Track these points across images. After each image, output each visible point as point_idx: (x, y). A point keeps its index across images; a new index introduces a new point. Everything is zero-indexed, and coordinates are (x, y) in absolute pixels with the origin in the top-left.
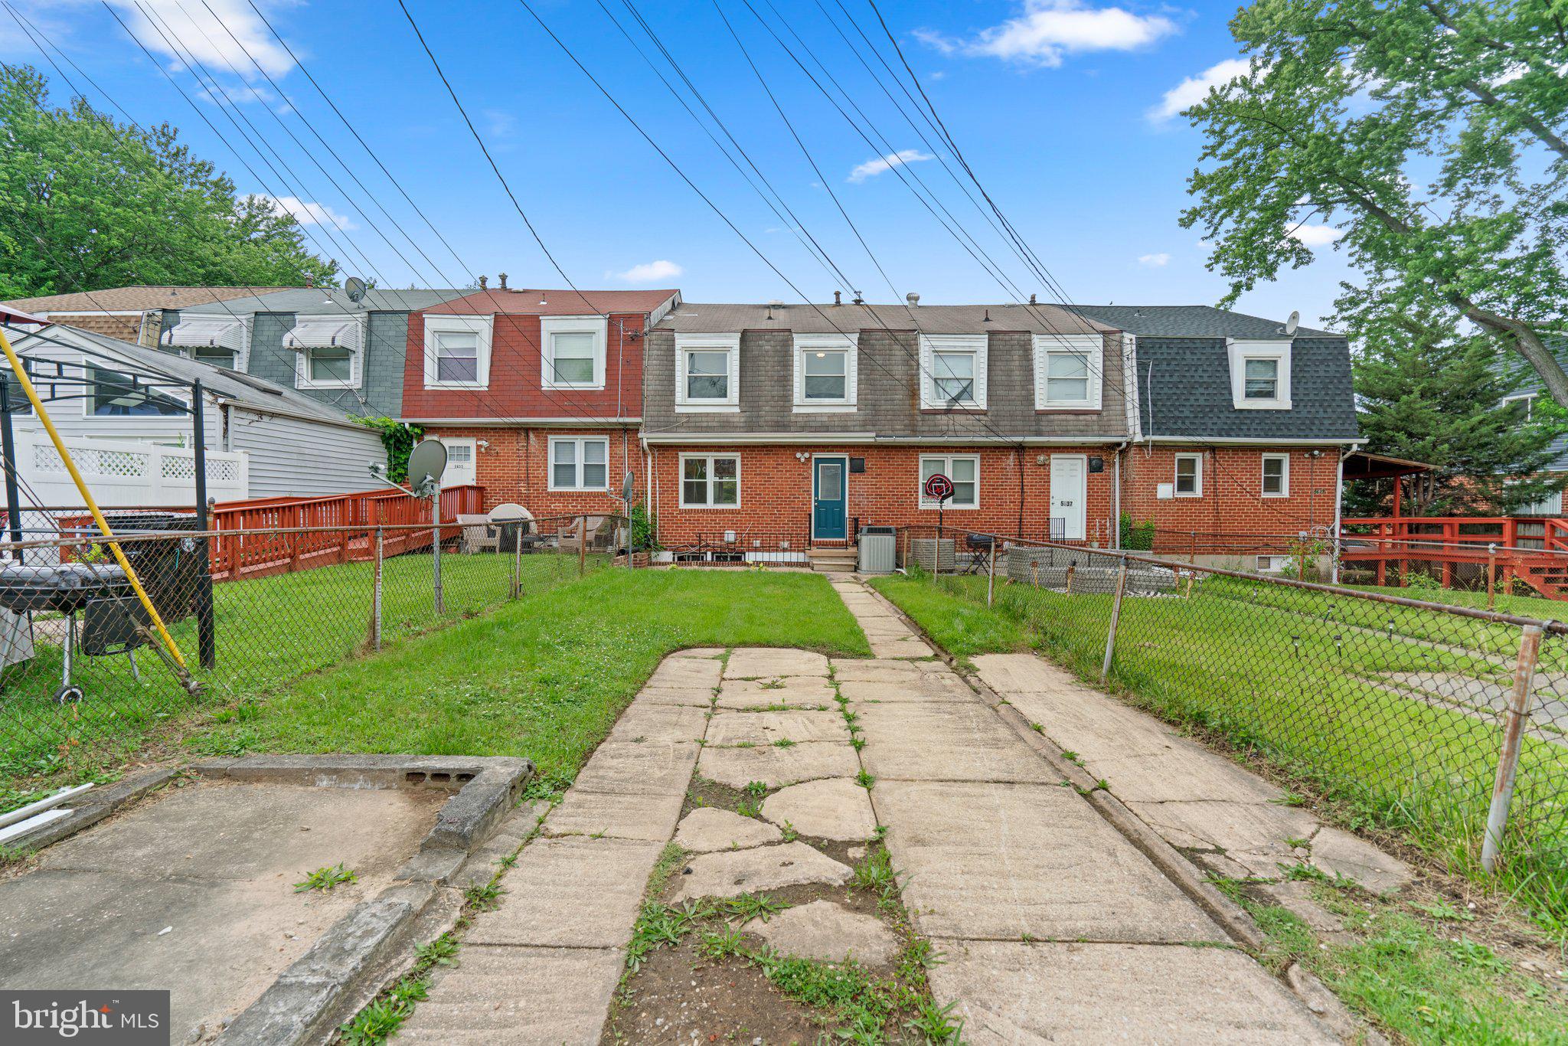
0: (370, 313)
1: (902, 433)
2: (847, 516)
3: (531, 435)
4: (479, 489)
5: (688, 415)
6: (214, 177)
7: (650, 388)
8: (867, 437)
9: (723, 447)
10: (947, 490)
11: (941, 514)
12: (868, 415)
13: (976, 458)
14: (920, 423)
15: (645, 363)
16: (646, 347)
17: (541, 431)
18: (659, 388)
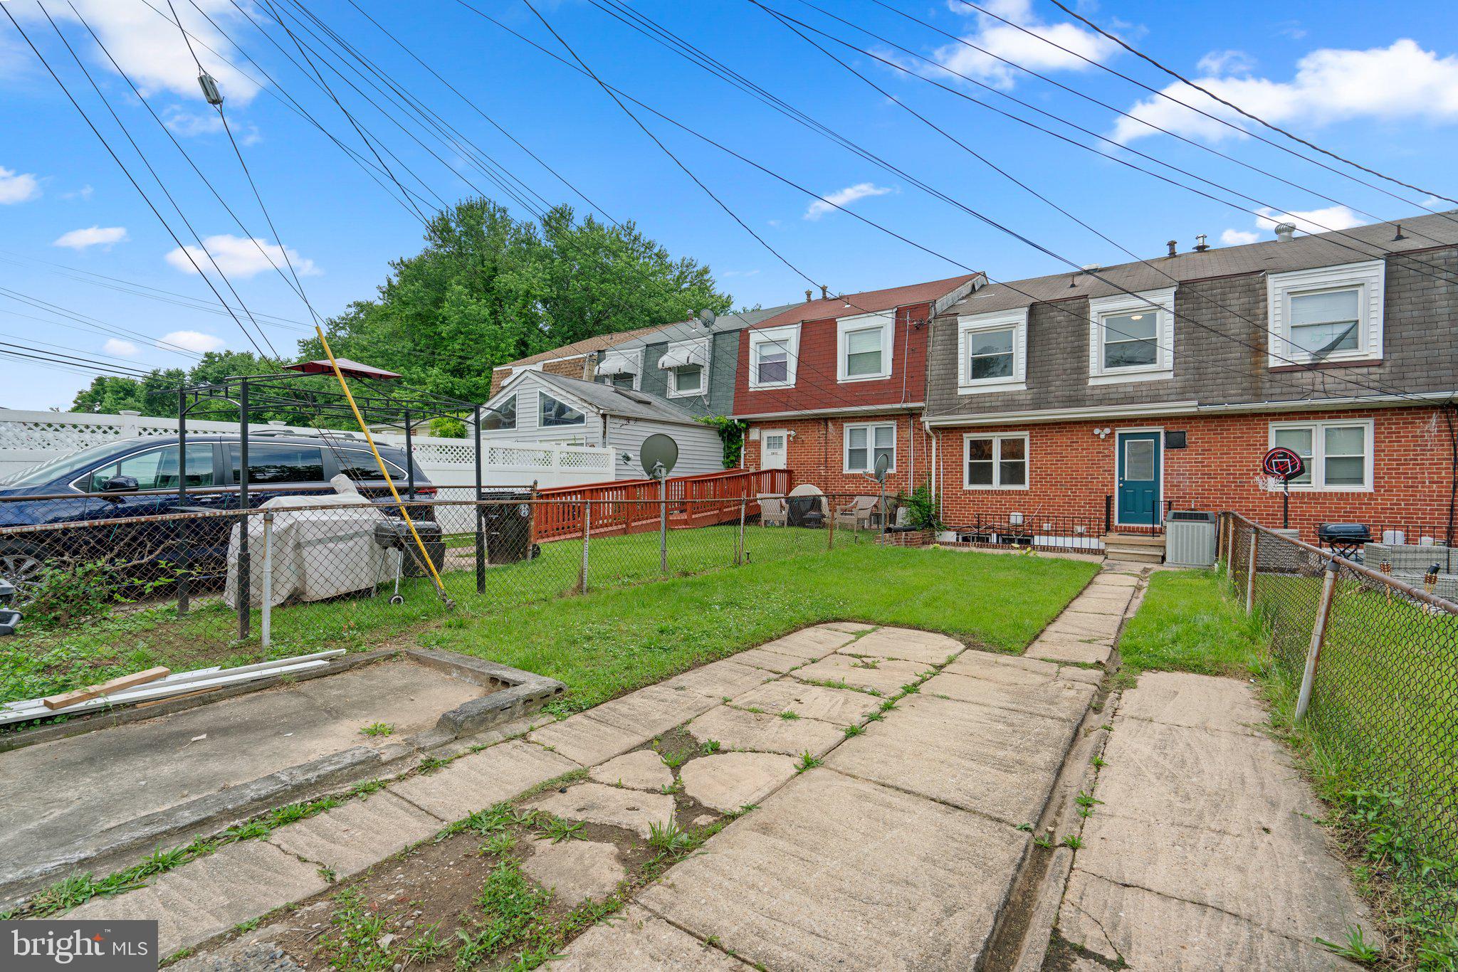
0: (715, 335)
1: (1239, 399)
2: (1162, 499)
3: (830, 424)
4: (789, 472)
5: (971, 397)
6: (656, 250)
7: (934, 373)
8: (1188, 407)
9: (1010, 426)
10: (1294, 467)
11: (1286, 498)
12: (1188, 380)
13: (1368, 425)
14: (1268, 385)
15: (930, 349)
16: (931, 334)
17: (839, 420)
18: (942, 372)
